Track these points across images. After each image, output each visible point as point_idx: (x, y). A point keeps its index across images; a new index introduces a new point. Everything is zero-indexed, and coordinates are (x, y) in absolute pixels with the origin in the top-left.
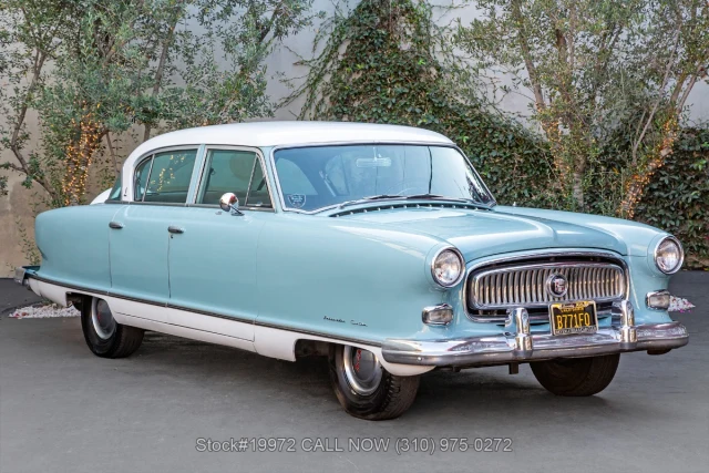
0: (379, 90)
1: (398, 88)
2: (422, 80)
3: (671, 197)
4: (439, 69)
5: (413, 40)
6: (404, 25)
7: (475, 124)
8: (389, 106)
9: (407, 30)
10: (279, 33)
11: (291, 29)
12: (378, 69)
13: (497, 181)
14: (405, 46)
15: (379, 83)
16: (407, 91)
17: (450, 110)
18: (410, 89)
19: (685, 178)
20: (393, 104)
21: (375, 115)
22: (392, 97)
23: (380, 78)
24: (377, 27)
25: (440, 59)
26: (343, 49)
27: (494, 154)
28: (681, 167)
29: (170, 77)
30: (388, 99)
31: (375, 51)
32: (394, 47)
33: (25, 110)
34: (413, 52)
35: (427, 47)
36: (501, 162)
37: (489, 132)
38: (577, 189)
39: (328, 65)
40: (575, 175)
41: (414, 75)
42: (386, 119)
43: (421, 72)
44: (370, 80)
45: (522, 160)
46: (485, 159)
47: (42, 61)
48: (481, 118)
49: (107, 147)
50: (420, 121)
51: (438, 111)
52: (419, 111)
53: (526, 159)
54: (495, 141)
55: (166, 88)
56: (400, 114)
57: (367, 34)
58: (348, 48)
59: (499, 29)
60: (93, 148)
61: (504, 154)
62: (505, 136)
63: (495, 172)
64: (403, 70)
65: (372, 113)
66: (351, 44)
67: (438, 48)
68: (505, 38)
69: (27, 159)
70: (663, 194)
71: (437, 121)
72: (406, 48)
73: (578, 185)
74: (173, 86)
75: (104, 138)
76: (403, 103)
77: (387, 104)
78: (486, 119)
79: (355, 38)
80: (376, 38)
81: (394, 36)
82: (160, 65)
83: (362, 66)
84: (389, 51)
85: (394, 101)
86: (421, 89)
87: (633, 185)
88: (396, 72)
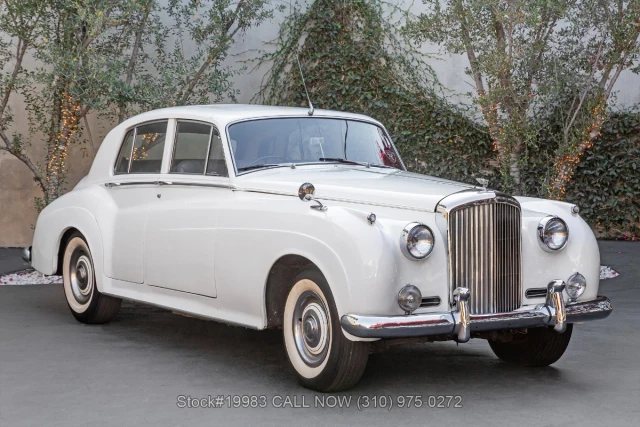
0: (334, 77)
1: (352, 76)
2: (373, 68)
3: (598, 174)
4: (388, 59)
5: (364, 32)
6: (356, 18)
7: (417, 108)
8: (344, 92)
9: (359, 24)
10: (242, 24)
11: (253, 21)
12: (333, 60)
13: (440, 160)
14: (357, 38)
15: (334, 71)
16: (359, 78)
17: (398, 96)
18: (362, 77)
19: (609, 157)
20: (347, 91)
21: (331, 100)
22: (346, 84)
23: (335, 67)
24: (332, 20)
25: (390, 51)
26: (302, 41)
27: (437, 135)
28: (606, 148)
29: (142, 65)
30: (342, 86)
31: (330, 41)
32: (347, 39)
33: (8, 94)
34: (364, 43)
35: (377, 39)
36: (443, 142)
37: (434, 115)
38: (514, 168)
39: (289, 56)
40: (512, 155)
41: (365, 64)
42: (339, 104)
43: (371, 61)
44: (326, 69)
45: (462, 141)
46: (429, 139)
47: (24, 49)
48: (426, 103)
49: (85, 128)
50: (371, 105)
51: (387, 97)
52: (369, 96)
53: (466, 140)
54: (438, 124)
55: (139, 74)
56: (352, 100)
57: (323, 26)
58: (306, 40)
59: (443, 22)
60: (72, 129)
61: (447, 135)
62: (448, 120)
63: (438, 152)
64: (356, 60)
65: (327, 99)
66: (309, 36)
67: (387, 41)
68: (449, 30)
69: (11, 139)
70: (590, 172)
71: (386, 106)
72: (358, 40)
73: (516, 164)
74: (146, 73)
75: (82, 120)
76: (356, 89)
77: (341, 90)
78: (431, 104)
79: (313, 30)
80: (331, 30)
81: (349, 28)
82: (133, 54)
83: (319, 55)
84: (342, 42)
85: (347, 87)
86: (372, 77)
87: (565, 164)
88: (349, 61)
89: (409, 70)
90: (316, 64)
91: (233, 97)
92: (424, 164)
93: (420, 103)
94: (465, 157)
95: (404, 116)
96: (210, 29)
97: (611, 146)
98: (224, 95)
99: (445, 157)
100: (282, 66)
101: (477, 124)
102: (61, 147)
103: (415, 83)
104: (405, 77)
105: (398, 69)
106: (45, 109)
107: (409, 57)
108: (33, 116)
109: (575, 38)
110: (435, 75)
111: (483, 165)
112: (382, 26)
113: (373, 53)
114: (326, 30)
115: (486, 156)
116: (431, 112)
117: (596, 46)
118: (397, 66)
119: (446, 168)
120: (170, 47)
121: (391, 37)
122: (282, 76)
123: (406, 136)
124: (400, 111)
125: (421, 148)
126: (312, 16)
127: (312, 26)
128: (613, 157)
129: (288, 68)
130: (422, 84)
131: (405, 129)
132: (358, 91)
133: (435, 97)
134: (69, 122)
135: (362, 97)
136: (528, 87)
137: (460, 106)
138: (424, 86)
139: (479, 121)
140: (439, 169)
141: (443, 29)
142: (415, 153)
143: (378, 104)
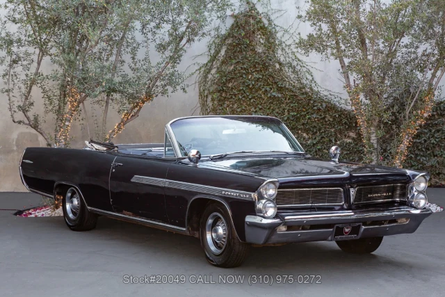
0: (244, 76)
1: (256, 75)
2: (270, 70)
3: (423, 142)
4: (280, 64)
5: (265, 46)
6: (259, 36)
7: (302, 97)
8: (251, 86)
9: (261, 40)
10: (189, 41)
12: (243, 64)
13: (316, 132)
14: (260, 50)
15: (244, 72)
16: (261, 77)
17: (287, 89)
18: (263, 76)
19: (430, 131)
20: (253, 85)
21: (242, 91)
22: (252, 80)
23: (245, 69)
24: (243, 38)
25: (282, 59)
26: (223, 52)
27: (314, 116)
28: (428, 125)
29: (121, 67)
30: (250, 82)
31: (241, 52)
32: (253, 50)
33: (31, 87)
34: (265, 53)
35: (273, 51)
36: (318, 121)
37: (312, 102)
38: (373, 137)
39: (214, 63)
40: (372, 128)
41: (265, 67)
42: (248, 94)
43: (269, 65)
44: (239, 70)
45: (331, 119)
46: (309, 118)
47: (42, 57)
48: (306, 93)
49: (83, 111)
50: (269, 95)
51: (280, 89)
52: (268, 89)
53: (334, 119)
54: (316, 108)
55: (120, 74)
56: (257, 91)
57: (237, 42)
58: (226, 51)
59: (325, 39)
60: (74, 111)
61: (321, 115)
62: (322, 105)
63: (315, 127)
64: (259, 64)
65: (240, 90)
66: (228, 48)
67: (280, 52)
68: (328, 44)
69: (32, 118)
70: (418, 141)
71: (280, 95)
72: (260, 51)
73: (374, 135)
74: (124, 73)
75: (81, 105)
76: (259, 84)
77: (249, 85)
78: (310, 94)
79: (230, 45)
80: (243, 44)
81: (253, 43)
82: (116, 60)
83: (234, 61)
84: (250, 53)
85: (253, 83)
86: (270, 76)
87: (407, 134)
88: (255, 66)
89: (294, 72)
90: (232, 67)
91: (184, 89)
92: (305, 135)
93: (303, 94)
94: (333, 130)
95: (291, 102)
97: (432, 123)
98: (178, 87)
99: (320, 130)
100: (210, 70)
101: (341, 108)
102: (67, 123)
103: (299, 80)
104: (292, 77)
105: (288, 72)
106: (55, 98)
107: (295, 63)
108: (47, 102)
109: (413, 50)
110: (312, 76)
111: (345, 136)
112: (277, 42)
113: (271, 60)
114: (239, 44)
115: (347, 130)
116: (310, 100)
117: (427, 55)
118: (287, 69)
119: (320, 137)
120: (140, 55)
121: (283, 49)
122: (210, 76)
123: (293, 116)
124: (289, 99)
125: (303, 124)
126: (229, 35)
127: (230, 42)
128: (433, 131)
129: (213, 71)
130: (304, 81)
131: (293, 111)
132: (261, 85)
133: (311, 89)
134: (73, 106)
135: (263, 90)
136: (383, 82)
137: (329, 96)
138: (305, 82)
139: (342, 106)
140: (315, 138)
141: (324, 43)
142: (299, 127)
143: (274, 94)
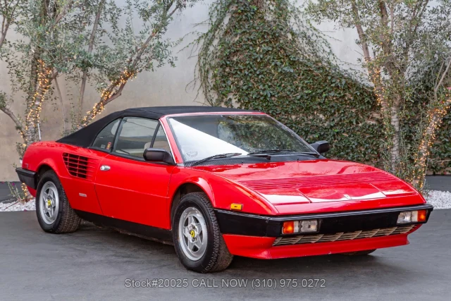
0: (251, 48)
1: (265, 47)
2: (281, 42)
4: (293, 34)
5: (275, 13)
6: (269, 2)
7: (316, 72)
8: (259, 60)
9: (271, 6)
10: (179, 6)
11: (188, 3)
12: (250, 35)
13: (335, 113)
14: (269, 17)
15: (251, 43)
16: (270, 49)
17: (301, 63)
18: (273, 48)
20: (261, 59)
21: (248, 66)
22: (260, 54)
23: (252, 40)
24: (250, 4)
25: (295, 28)
26: (226, 21)
27: (332, 94)
29: (101, 38)
30: (258, 55)
31: (248, 20)
32: (261, 18)
34: (275, 22)
35: (285, 19)
36: (337, 99)
37: (329, 78)
38: (394, 119)
39: (217, 32)
40: (393, 108)
41: (276, 38)
42: (255, 69)
43: (280, 35)
44: (245, 42)
45: (352, 98)
46: (326, 97)
47: (7, 26)
48: (323, 68)
49: (56, 88)
50: (280, 70)
51: (293, 64)
52: (279, 63)
53: (355, 97)
54: (333, 85)
55: (98, 45)
56: (265, 66)
57: (243, 9)
58: (230, 19)
59: (338, 3)
60: (46, 88)
61: (340, 94)
62: (340, 82)
63: (333, 106)
64: (268, 34)
65: (246, 65)
66: (232, 16)
67: (292, 20)
68: (342, 9)
71: (292, 71)
72: (270, 19)
73: (396, 115)
74: (103, 45)
75: (53, 81)
76: (268, 57)
77: (257, 59)
78: (328, 69)
79: (235, 12)
80: (250, 12)
81: (262, 10)
82: (94, 29)
83: (239, 31)
84: (258, 21)
85: (261, 56)
86: (281, 48)
87: (435, 115)
88: (263, 36)
89: (310, 43)
90: (237, 38)
91: (172, 63)
92: (321, 116)
93: (319, 68)
94: (353, 110)
95: (306, 79)
96: (154, 9)
98: (165, 61)
99: (338, 111)
100: (211, 41)
101: (364, 85)
102: (37, 103)
103: (315, 53)
104: (306, 49)
105: (302, 43)
106: (25, 73)
107: (309, 34)
108: (15, 78)
109: (443, 16)
110: (329, 48)
111: (368, 117)
112: (289, 9)
113: (282, 29)
114: (246, 12)
115: (371, 110)
116: (327, 75)
118: (300, 40)
119: (339, 119)
120: (122, 24)
121: (296, 17)
122: (211, 48)
123: (307, 95)
124: (303, 75)
125: (320, 104)
127: (234, 9)
129: (216, 42)
130: (320, 54)
131: (307, 89)
132: (269, 60)
133: (329, 63)
134: (43, 83)
135: (273, 64)
136: (405, 54)
137: (350, 71)
138: (322, 55)
139: (365, 82)
140: (333, 120)
142: (314, 107)
143: (285, 69)
